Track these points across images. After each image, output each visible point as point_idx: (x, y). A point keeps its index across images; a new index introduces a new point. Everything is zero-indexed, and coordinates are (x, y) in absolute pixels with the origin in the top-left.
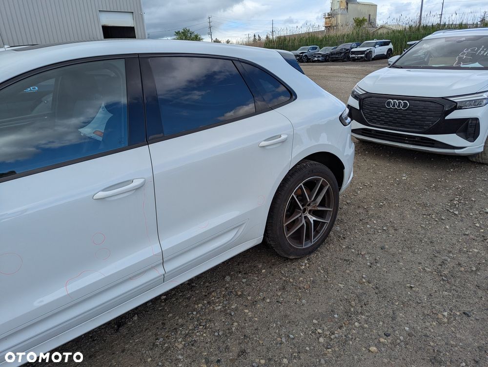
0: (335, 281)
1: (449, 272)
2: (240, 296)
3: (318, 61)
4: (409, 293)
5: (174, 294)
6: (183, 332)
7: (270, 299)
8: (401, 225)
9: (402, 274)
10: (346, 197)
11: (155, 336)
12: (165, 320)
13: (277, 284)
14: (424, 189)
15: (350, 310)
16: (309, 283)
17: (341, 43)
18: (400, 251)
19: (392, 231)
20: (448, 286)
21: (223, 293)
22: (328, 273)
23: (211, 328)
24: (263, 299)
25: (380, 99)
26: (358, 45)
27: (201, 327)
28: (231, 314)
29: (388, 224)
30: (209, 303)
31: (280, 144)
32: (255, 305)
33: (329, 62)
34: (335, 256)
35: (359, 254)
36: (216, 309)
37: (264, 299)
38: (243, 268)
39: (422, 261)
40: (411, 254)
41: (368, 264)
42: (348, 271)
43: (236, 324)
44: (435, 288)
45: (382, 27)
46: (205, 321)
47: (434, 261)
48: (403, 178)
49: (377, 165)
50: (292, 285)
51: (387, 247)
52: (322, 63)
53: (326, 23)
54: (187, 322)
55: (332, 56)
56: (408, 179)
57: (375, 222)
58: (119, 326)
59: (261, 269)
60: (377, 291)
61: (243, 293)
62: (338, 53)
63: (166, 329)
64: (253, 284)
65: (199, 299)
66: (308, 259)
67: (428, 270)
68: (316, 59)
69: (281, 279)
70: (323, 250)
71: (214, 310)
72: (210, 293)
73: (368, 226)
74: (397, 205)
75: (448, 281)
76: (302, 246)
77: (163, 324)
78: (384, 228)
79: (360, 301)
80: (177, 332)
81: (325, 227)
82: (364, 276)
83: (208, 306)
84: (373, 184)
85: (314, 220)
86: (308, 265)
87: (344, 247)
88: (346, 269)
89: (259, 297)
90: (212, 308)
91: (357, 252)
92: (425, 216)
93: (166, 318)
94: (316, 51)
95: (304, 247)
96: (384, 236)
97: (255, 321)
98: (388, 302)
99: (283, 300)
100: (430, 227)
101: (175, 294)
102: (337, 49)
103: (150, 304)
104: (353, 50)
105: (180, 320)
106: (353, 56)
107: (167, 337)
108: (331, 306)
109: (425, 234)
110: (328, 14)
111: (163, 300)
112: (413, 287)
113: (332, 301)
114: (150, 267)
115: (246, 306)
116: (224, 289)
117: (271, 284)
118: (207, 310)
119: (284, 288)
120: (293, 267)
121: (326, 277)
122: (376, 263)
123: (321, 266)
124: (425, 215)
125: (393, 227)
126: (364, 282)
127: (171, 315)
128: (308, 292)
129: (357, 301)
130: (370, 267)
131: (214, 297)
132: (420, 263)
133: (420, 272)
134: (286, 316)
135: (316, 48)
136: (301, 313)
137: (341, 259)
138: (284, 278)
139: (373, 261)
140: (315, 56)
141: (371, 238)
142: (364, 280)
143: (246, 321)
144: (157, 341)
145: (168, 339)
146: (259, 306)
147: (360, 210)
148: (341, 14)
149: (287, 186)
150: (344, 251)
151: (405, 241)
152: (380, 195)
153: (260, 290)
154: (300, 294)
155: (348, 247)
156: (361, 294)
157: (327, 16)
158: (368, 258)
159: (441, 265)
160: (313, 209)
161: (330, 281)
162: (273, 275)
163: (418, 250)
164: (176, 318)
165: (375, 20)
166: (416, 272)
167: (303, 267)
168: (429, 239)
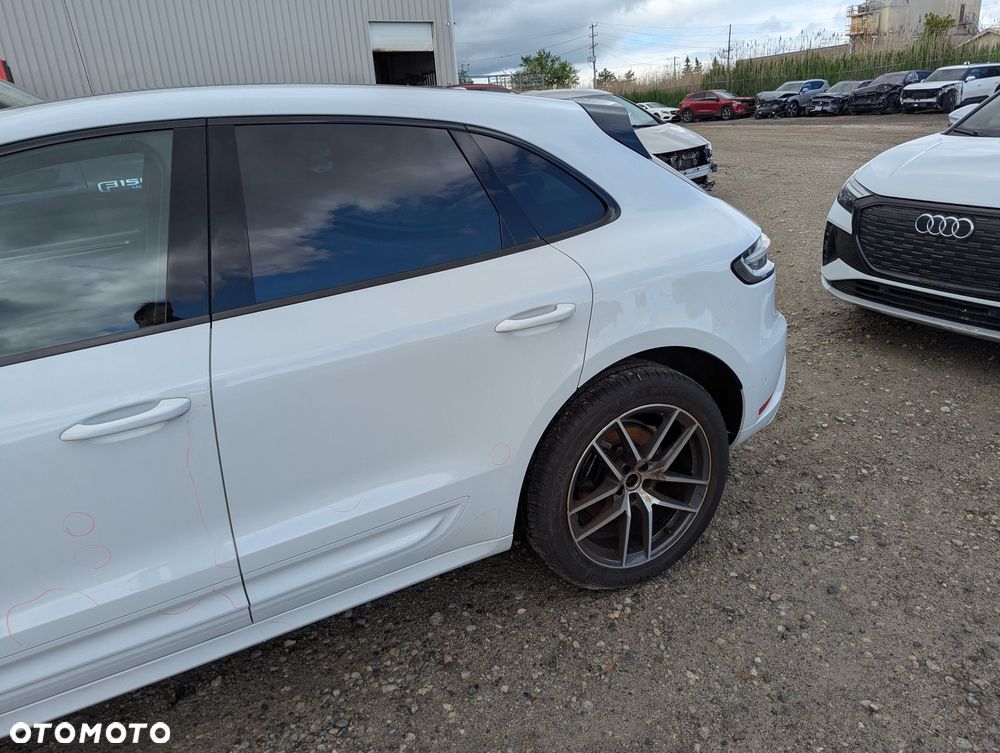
0: (681, 662)
1: (993, 683)
2: (448, 666)
3: (824, 113)
4: (861, 725)
5: (314, 639)
6: (294, 737)
7: (512, 686)
8: (900, 533)
9: (859, 669)
10: (780, 446)
11: (238, 735)
12: (272, 698)
13: (540, 648)
14: (992, 442)
15: (692, 747)
16: (615, 657)
17: (882, 72)
18: (875, 604)
19: (870, 546)
20: (976, 724)
21: (415, 652)
22: (670, 639)
23: (354, 738)
24: (496, 681)
25: (903, 211)
26: (923, 77)
27: (334, 731)
28: (409, 709)
29: (866, 528)
30: (376, 673)
31: (555, 326)
32: (471, 696)
33: (849, 114)
34: (703, 595)
35: (763, 599)
36: (384, 692)
37: (498, 683)
38: (480, 598)
39: (927, 641)
40: (901, 616)
41: (780, 628)
42: (721, 641)
43: (411, 736)
44: (938, 724)
45: (988, 33)
46: (348, 716)
47: (959, 645)
48: (945, 409)
49: (885, 370)
50: (575, 657)
51: (844, 588)
52: (832, 118)
53: (853, 29)
54: (313, 711)
55: (857, 102)
56: (956, 413)
57: (832, 518)
58: (179, 697)
59: (519, 606)
60: (778, 706)
61: (456, 660)
62: (870, 95)
63: (264, 720)
64: (487, 640)
65: (361, 659)
66: (636, 595)
67: (934, 667)
68: (818, 108)
69: (554, 637)
70: (679, 576)
71: (379, 694)
72: (386, 649)
73: (812, 527)
74: (905, 478)
75: (980, 707)
76: (621, 564)
77: (265, 707)
78: (852, 538)
79: (725, 727)
80: (282, 733)
81: (686, 524)
82: (758, 660)
83: (372, 680)
84: (858, 418)
85: (654, 506)
86: (628, 610)
87: (733, 574)
88: (720, 635)
89: (489, 677)
90: (376, 685)
91: (760, 592)
92: (970, 516)
93: (275, 695)
94: (819, 92)
95: (624, 567)
96: (846, 558)
97: (458, 737)
98: (797, 741)
99: (540, 693)
100: (976, 547)
101: (316, 639)
102: (870, 86)
103: (257, 655)
104: (907, 88)
105: (300, 705)
106: (909, 100)
107: (259, 740)
108: (650, 728)
109: (957, 565)
110: (859, 7)
111: (287, 650)
112: (877, 712)
113: (657, 714)
114: (211, 589)
115: (452, 693)
116: (419, 643)
117: (526, 646)
118: (365, 690)
119: (552, 663)
120: (593, 611)
121: (662, 647)
122: (802, 627)
123: (661, 617)
124: (971, 512)
125: (877, 536)
126: (752, 677)
127: (287, 689)
128: (607, 680)
129: (717, 727)
130: (783, 637)
131: (392, 659)
132: (917, 645)
133: (909, 669)
134: (534, 735)
135: (820, 85)
136: (572, 735)
137: (715, 606)
138: (562, 637)
139: (795, 622)
140: (816, 103)
141: (809, 560)
142: (754, 672)
143: (437, 732)
144: (236, 746)
145: (259, 746)
146: (479, 698)
147: (806, 484)
148: (891, 7)
149: (576, 424)
150: (730, 584)
151: (897, 577)
152: (869, 448)
153: (497, 659)
154: (584, 683)
155: (741, 577)
156: (735, 709)
157: (856, 13)
158: (783, 613)
159: (974, 659)
160: (655, 478)
161: (669, 659)
162: (539, 625)
163: (924, 608)
164: (294, 699)
165: (976, 16)
166: (901, 668)
167: (617, 614)
168: (964, 579)
